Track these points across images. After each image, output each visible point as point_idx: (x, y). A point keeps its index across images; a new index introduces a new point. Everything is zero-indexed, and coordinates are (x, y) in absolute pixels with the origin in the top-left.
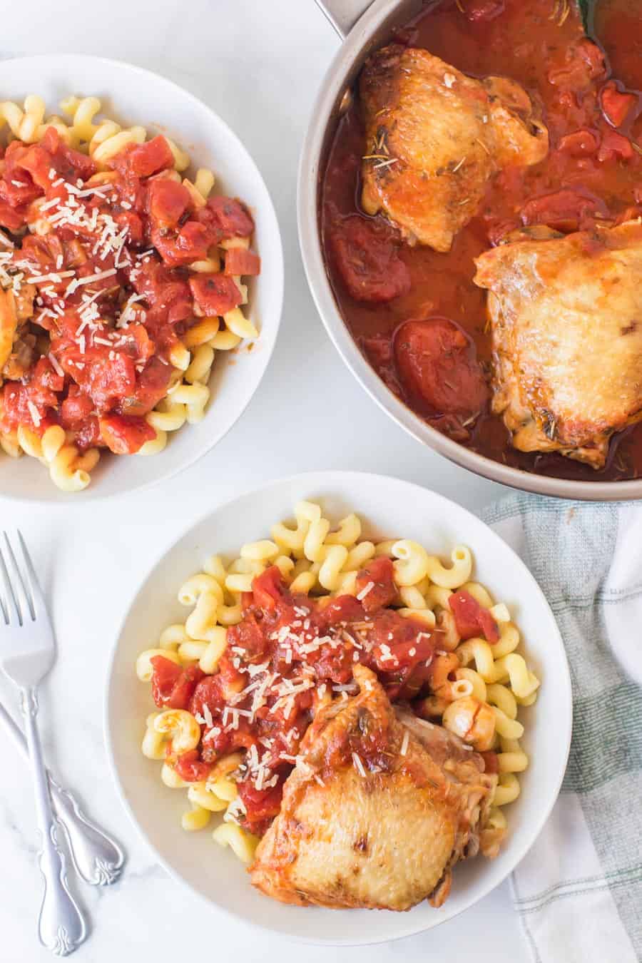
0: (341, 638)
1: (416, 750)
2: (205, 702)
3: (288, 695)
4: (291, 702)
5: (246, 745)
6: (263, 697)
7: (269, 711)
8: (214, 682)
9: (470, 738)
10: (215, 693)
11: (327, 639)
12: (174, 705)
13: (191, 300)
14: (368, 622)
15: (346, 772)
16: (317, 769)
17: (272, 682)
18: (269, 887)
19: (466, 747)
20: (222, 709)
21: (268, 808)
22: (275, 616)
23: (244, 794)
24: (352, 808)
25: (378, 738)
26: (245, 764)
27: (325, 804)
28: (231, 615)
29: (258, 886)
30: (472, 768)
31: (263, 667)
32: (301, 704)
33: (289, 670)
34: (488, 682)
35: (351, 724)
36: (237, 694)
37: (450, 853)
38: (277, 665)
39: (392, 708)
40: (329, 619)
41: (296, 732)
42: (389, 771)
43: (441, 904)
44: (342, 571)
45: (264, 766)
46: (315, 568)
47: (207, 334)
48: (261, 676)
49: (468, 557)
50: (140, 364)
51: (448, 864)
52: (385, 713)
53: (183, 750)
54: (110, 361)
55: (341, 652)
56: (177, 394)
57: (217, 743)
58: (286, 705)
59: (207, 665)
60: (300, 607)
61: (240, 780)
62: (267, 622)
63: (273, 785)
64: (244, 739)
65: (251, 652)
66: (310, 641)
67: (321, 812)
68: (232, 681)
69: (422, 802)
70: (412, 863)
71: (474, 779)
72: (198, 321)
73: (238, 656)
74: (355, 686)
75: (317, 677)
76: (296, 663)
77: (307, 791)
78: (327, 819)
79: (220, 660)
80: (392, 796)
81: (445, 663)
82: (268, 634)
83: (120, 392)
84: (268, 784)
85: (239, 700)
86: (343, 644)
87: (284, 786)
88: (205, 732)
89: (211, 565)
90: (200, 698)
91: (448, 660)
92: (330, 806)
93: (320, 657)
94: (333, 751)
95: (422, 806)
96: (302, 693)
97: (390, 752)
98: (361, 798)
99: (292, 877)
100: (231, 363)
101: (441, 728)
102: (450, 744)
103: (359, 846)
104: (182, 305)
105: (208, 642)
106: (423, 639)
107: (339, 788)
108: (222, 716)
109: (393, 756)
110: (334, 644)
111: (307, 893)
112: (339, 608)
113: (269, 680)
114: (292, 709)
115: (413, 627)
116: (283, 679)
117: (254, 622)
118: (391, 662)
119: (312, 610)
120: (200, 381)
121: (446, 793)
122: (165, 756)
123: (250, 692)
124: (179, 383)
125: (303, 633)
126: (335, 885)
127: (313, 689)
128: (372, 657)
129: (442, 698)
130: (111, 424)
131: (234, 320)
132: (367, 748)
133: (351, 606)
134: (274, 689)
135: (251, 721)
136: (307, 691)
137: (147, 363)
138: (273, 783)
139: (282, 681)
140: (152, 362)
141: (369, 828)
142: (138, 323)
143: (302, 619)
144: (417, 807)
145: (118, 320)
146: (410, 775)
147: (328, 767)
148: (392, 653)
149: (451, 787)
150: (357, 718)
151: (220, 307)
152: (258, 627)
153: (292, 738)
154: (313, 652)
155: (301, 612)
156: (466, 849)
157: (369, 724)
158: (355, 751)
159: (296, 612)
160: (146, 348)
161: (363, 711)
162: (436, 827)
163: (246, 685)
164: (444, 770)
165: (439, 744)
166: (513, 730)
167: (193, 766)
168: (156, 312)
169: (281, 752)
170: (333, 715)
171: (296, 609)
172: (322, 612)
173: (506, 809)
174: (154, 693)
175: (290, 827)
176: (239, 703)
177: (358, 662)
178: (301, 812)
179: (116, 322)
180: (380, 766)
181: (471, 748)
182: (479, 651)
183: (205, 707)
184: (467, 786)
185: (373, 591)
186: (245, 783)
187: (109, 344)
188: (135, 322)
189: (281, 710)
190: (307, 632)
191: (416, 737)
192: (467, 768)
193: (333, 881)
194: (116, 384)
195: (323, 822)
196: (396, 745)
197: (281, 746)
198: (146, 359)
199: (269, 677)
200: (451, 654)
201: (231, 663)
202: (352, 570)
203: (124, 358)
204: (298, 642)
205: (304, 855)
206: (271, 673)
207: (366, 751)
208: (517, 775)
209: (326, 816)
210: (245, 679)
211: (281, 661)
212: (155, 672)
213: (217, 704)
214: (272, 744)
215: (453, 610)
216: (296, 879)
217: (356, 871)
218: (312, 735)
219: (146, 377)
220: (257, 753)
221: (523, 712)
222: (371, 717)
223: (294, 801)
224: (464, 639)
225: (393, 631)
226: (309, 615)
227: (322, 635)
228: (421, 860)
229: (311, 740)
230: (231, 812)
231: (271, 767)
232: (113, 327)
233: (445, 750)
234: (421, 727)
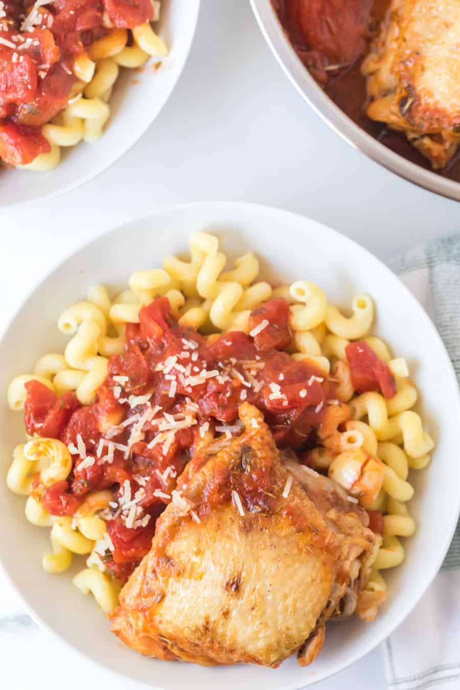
0: (230, 375)
1: (299, 496)
2: (79, 433)
3: (168, 430)
4: (171, 438)
5: (119, 480)
6: (142, 431)
7: (146, 447)
8: (90, 412)
9: (356, 490)
10: (91, 423)
11: (215, 373)
12: (45, 434)
13: (102, 9)
14: (258, 361)
15: (223, 511)
16: (194, 505)
17: (152, 416)
18: (130, 635)
19: (350, 499)
20: (97, 441)
21: (137, 548)
22: (162, 346)
23: (113, 531)
24: (228, 545)
25: (261, 476)
26: (117, 501)
27: (199, 541)
28: (114, 346)
29: (118, 633)
30: (357, 521)
31: (144, 399)
32: (181, 440)
33: (172, 405)
34: (381, 439)
35: (233, 461)
36: (114, 427)
37: (325, 604)
38: (159, 398)
39: (277, 451)
40: (218, 354)
41: (174, 471)
42: (270, 512)
43: (311, 661)
44: (235, 310)
45: (137, 504)
46: (206, 305)
47: (114, 47)
48: (141, 409)
49: (369, 305)
50: (44, 70)
51: (322, 615)
52: (270, 454)
53: (52, 480)
54: (14, 64)
55: (228, 389)
56: (77, 108)
57: (89, 475)
58: (165, 441)
59: (84, 394)
60: (188, 340)
61: (109, 517)
62: (153, 353)
63: (144, 525)
64: (118, 474)
65: (133, 382)
66: (198, 373)
67: (195, 549)
68: (110, 412)
69: (300, 546)
70: (286, 609)
71: (356, 531)
72: (106, 33)
73: (119, 385)
74: (240, 428)
75: (201, 414)
76: (180, 397)
77: (181, 528)
78: (199, 557)
79: (100, 389)
80: (271, 536)
81: (337, 412)
82: (153, 364)
83: (20, 97)
84: (139, 523)
85: (115, 433)
86: (231, 380)
87: (158, 521)
88: (77, 463)
89: (96, 294)
90: (75, 427)
91: (339, 409)
92: (203, 543)
93: (206, 393)
94: (212, 487)
95: (300, 550)
96: (184, 430)
97: (271, 492)
98: (237, 537)
99: (157, 618)
100: (135, 82)
101: (327, 478)
102: (335, 494)
103: (231, 586)
104: (91, 13)
105: (86, 372)
106: (315, 382)
107: (215, 525)
108: (96, 449)
109: (275, 497)
110: (222, 380)
111: (171, 640)
112: (229, 344)
113: (149, 413)
114: (172, 444)
115: (305, 371)
116: (164, 413)
117: (139, 352)
118: (280, 402)
119: (200, 345)
120: (101, 98)
121: (327, 541)
122: (31, 488)
123: (128, 426)
124: (80, 95)
125: (190, 365)
126: (202, 629)
127: (195, 427)
128: (260, 397)
129: (330, 449)
130: (6, 131)
131: (143, 35)
132: (248, 487)
133: (243, 343)
134: (154, 422)
135: (126, 457)
136: (189, 428)
137: (50, 69)
138: (145, 522)
139: (163, 416)
140: (55, 69)
141: (243, 567)
142: (44, 27)
143: (191, 351)
144: (295, 551)
145: (22, 23)
146: (290, 517)
147: (205, 504)
148: (282, 391)
149: (332, 536)
150: (239, 456)
151: (131, 19)
152: (142, 357)
153: (169, 476)
154: (200, 385)
155: (189, 344)
156: (343, 603)
157: (252, 462)
158: (235, 489)
159: (184, 345)
160: (51, 54)
161: (246, 449)
162: (314, 574)
163: (125, 418)
164: (325, 518)
165: (323, 494)
166: (402, 491)
167: (61, 497)
168: (64, 17)
169: (156, 490)
170: (216, 452)
171: (184, 341)
172: (211, 347)
173: (387, 573)
174: (27, 418)
175: (161, 565)
176: (115, 437)
177: (245, 400)
178: (173, 549)
179: (21, 25)
180: (260, 506)
181: (355, 501)
182: (373, 404)
183: (79, 438)
184: (349, 538)
185: (267, 329)
186: (114, 521)
187: (12, 46)
188: (41, 26)
189: (160, 445)
190: (194, 364)
191: (300, 483)
192: (350, 520)
193: (201, 623)
194: (16, 88)
195: (195, 559)
196: (278, 486)
197: (156, 484)
198: (50, 64)
199: (149, 410)
200: (343, 405)
201: (111, 392)
202: (246, 309)
203: (27, 61)
204: (184, 374)
205: (172, 594)
206: (153, 405)
207: (247, 489)
208: (402, 540)
209: (199, 553)
210: (125, 411)
211: (164, 394)
212: (29, 396)
213: (92, 435)
214: (146, 481)
215: (349, 359)
216: (161, 622)
217: (226, 614)
218: (191, 469)
219: (49, 85)
220: (130, 489)
221: (414, 475)
222: (255, 456)
223: (167, 537)
224: (358, 393)
225: (285, 371)
226: (196, 350)
227: (209, 368)
228: (295, 607)
229: (190, 476)
230: (97, 551)
231: (143, 506)
232: (17, 28)
233: (328, 500)
234: (306, 474)
